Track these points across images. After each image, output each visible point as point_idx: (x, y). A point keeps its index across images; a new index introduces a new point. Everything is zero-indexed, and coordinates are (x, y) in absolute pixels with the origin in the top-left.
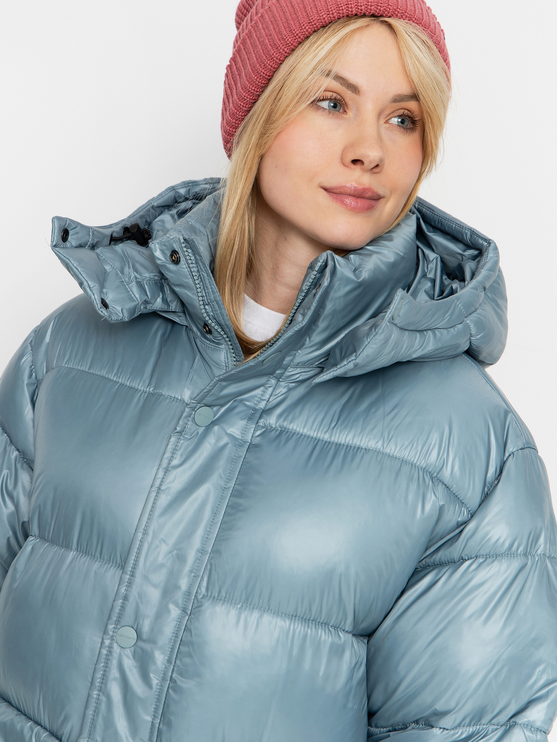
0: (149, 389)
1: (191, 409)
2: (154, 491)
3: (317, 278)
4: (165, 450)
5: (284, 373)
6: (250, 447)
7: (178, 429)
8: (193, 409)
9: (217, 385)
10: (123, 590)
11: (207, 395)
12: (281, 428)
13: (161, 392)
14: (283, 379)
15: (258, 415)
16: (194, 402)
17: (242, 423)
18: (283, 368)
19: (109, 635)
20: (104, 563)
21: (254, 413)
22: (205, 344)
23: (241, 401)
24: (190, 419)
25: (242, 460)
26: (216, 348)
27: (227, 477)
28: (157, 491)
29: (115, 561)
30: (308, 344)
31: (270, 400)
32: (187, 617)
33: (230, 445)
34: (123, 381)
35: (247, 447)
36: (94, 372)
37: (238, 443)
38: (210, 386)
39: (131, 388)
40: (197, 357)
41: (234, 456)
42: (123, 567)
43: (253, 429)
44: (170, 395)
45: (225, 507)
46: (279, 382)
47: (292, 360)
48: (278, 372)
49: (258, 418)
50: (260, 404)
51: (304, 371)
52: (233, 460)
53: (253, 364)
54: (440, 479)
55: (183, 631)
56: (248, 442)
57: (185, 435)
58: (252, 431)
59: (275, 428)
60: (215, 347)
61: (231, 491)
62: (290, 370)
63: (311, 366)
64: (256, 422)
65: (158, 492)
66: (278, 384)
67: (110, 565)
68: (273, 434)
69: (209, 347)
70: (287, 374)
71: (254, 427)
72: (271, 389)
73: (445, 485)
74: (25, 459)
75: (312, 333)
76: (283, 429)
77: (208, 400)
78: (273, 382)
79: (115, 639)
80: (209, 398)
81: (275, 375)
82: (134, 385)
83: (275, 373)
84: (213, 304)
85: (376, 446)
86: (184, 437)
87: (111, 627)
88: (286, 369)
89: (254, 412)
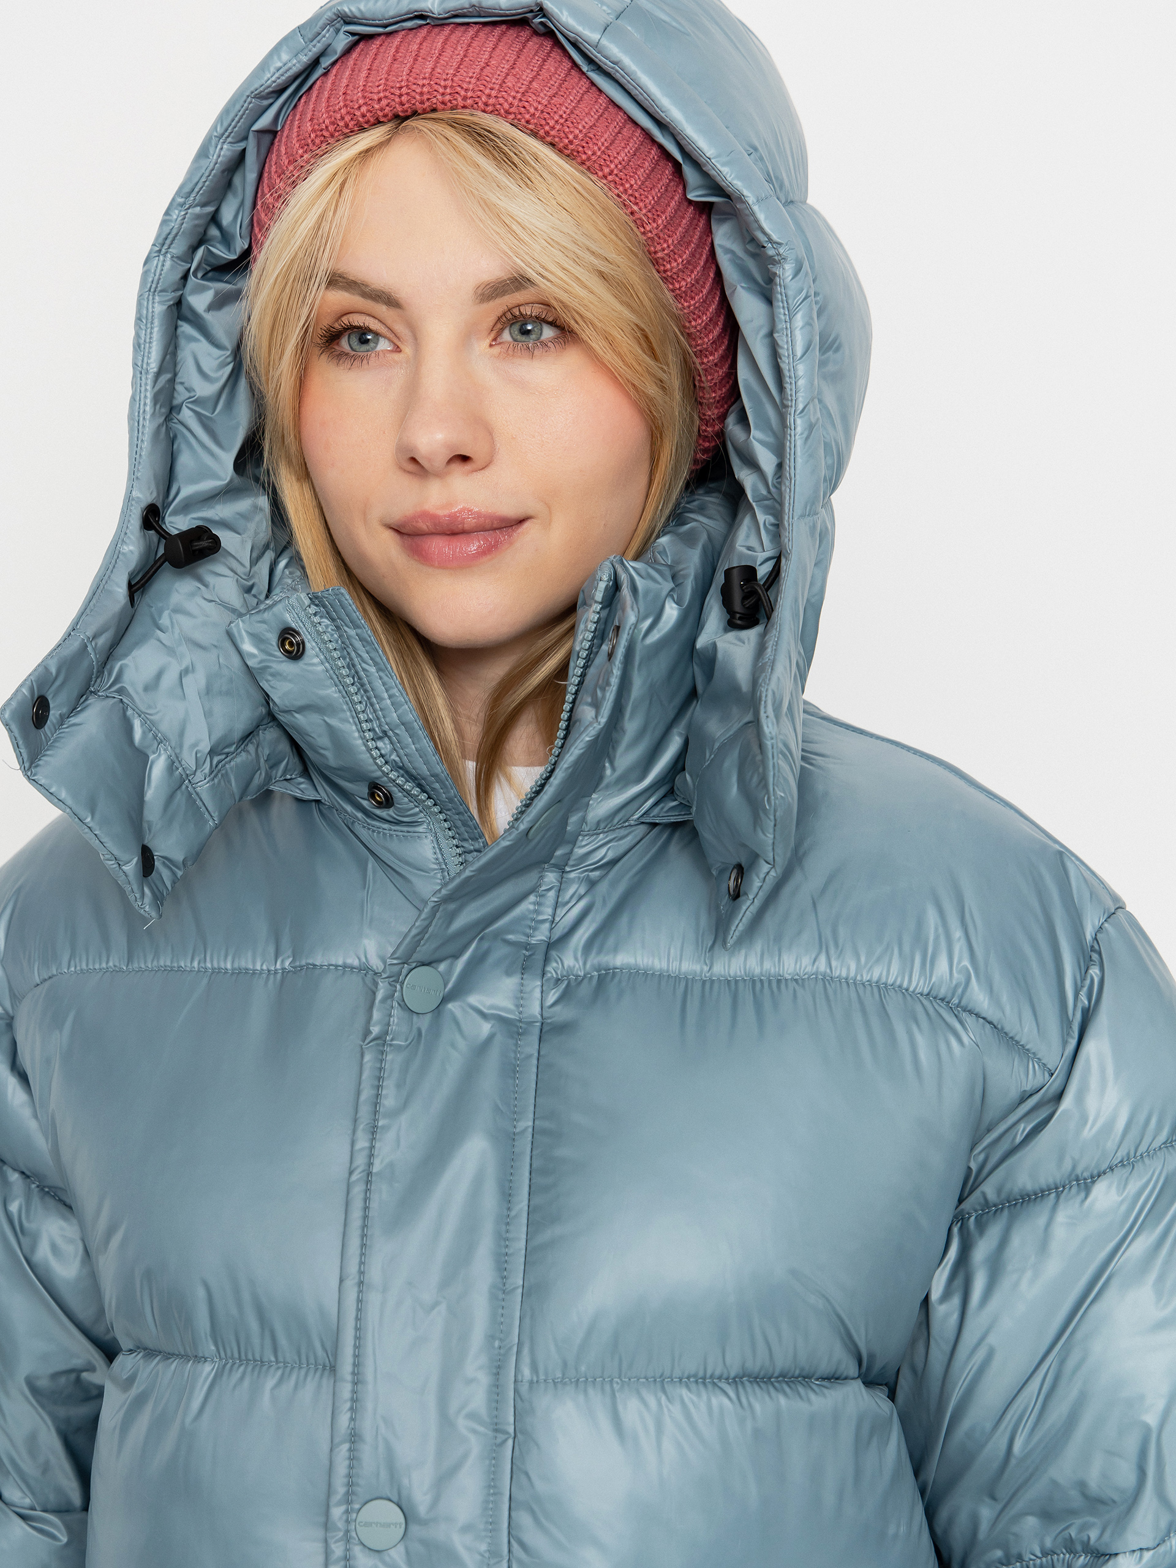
0: (283, 962)
1: (391, 979)
2: (358, 1180)
3: (602, 621)
4: (360, 1084)
5: (571, 852)
6: (544, 1031)
7: (375, 1030)
8: (396, 979)
9: (438, 915)
10: (344, 1420)
11: (420, 941)
12: (597, 972)
13: (311, 961)
14: (573, 866)
15: (539, 957)
16: (395, 962)
17: (510, 983)
18: (568, 842)
19: (339, 1530)
20: (288, 1369)
21: (530, 956)
22: (379, 833)
23: (497, 935)
24: (395, 1004)
25: (535, 1062)
26: (409, 834)
27: (512, 1108)
28: (365, 1178)
29: (312, 1360)
30: (611, 776)
31: (557, 919)
32: (510, 1442)
33: (499, 1038)
34: (216, 965)
35: (537, 1031)
36: (143, 966)
37: (516, 1030)
38: (422, 920)
39: (239, 973)
40: (370, 866)
41: (515, 1058)
42: (332, 1368)
43: (538, 991)
44: (334, 963)
45: (527, 1174)
46: (565, 875)
47: (583, 820)
48: (558, 853)
49: (542, 963)
50: (537, 933)
51: (613, 836)
52: (516, 1068)
53: (508, 843)
54: (969, 1008)
55: (509, 1476)
56: (537, 1022)
57: (392, 1040)
58: (537, 993)
59: (585, 975)
60: (405, 834)
61: (531, 1136)
62: (584, 843)
63: (627, 824)
64: (539, 972)
65: (368, 1182)
66: (564, 879)
67: (303, 1372)
68: (585, 990)
69: (391, 835)
70: (579, 851)
71: (539, 983)
72: (552, 894)
73: (984, 1018)
74: (44, 1187)
75: (614, 749)
76: (603, 972)
77: (424, 951)
78: (551, 877)
79: (355, 1536)
80: (425, 947)
81: (552, 861)
82: (243, 964)
83: (551, 856)
84: (396, 735)
85: (815, 967)
86: (391, 1045)
87: (337, 1512)
88: (574, 843)
89: (530, 953)
